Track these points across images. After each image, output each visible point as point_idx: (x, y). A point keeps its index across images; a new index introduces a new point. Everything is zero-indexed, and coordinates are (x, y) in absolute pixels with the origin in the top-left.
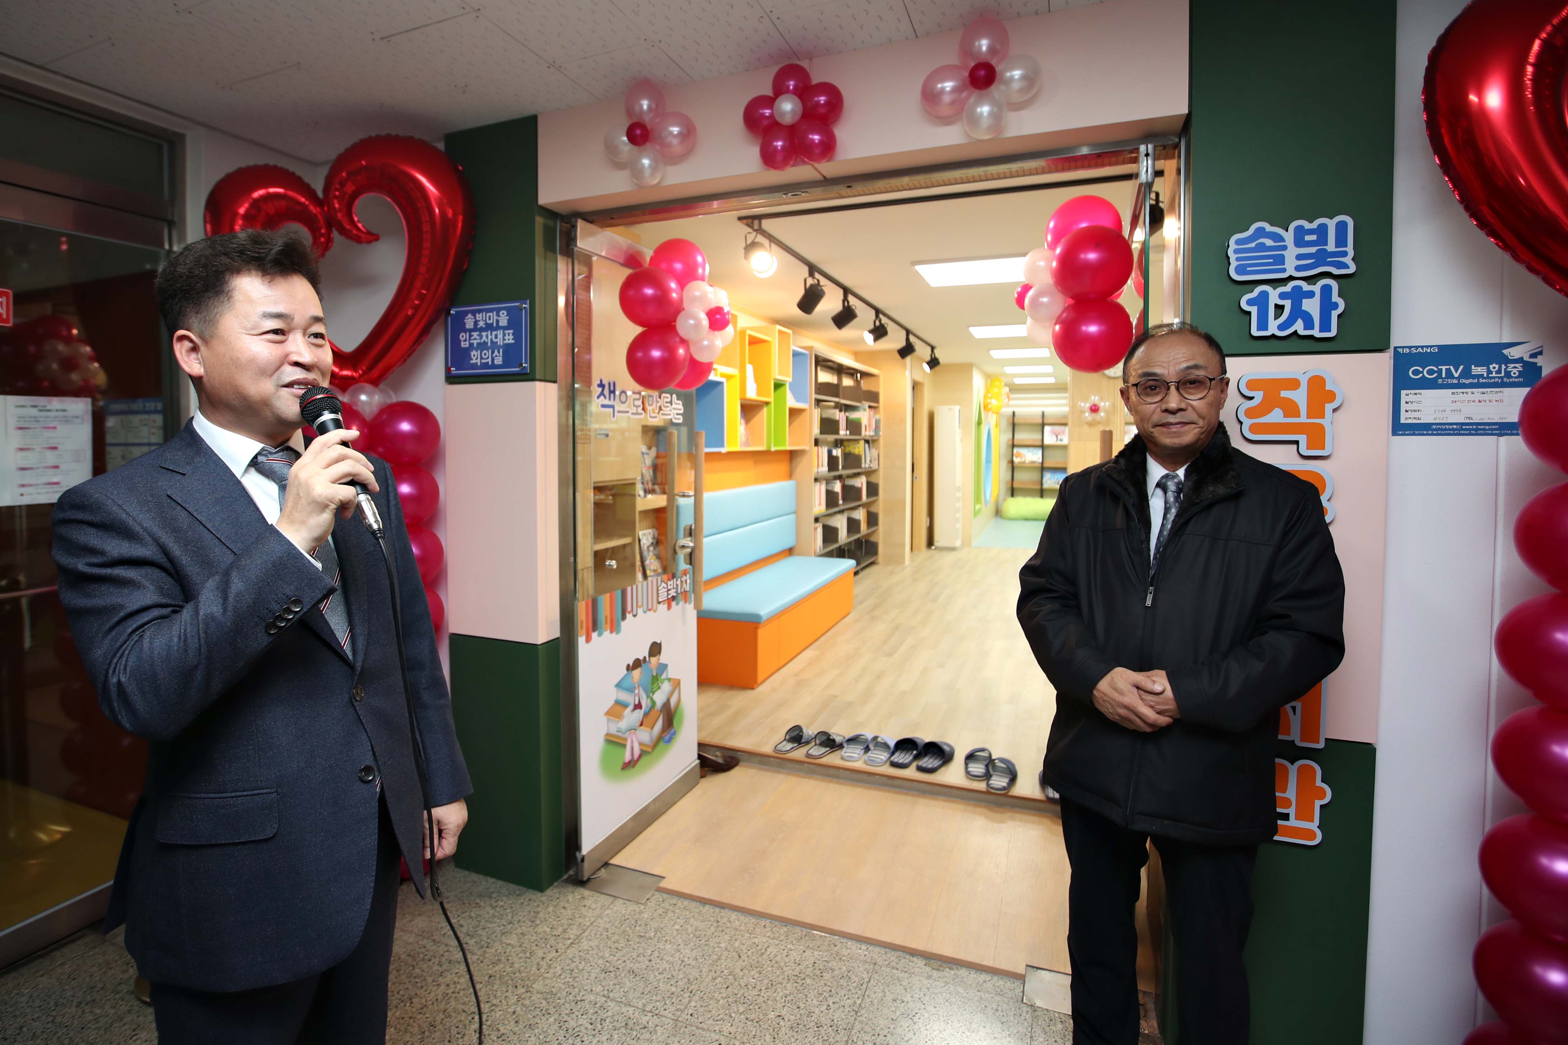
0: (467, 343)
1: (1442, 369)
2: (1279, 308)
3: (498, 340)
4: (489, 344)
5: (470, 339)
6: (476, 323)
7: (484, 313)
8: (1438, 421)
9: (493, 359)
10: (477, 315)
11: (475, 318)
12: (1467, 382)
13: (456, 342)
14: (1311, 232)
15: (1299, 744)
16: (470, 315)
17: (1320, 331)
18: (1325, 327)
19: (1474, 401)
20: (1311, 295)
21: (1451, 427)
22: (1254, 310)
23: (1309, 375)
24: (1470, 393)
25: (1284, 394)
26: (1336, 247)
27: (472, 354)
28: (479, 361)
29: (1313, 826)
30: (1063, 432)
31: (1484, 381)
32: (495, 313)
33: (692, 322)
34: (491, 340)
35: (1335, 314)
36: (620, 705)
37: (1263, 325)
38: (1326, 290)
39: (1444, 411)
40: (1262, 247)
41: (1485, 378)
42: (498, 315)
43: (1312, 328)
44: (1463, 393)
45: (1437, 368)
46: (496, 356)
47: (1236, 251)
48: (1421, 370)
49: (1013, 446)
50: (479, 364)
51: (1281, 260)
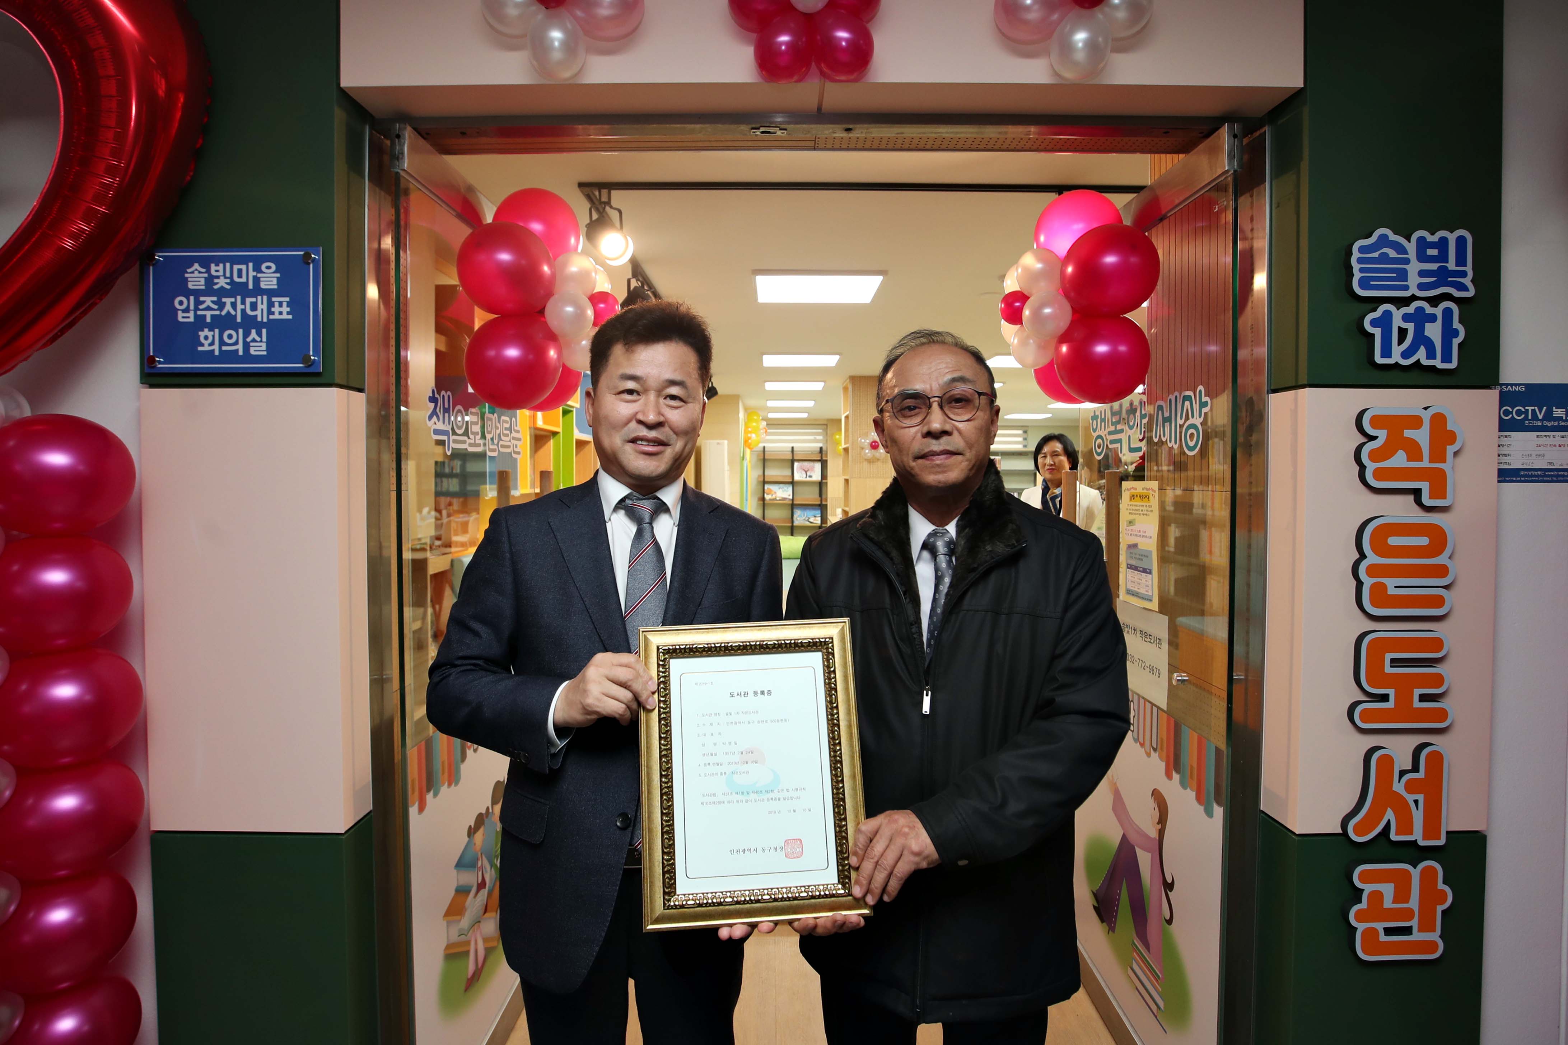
0: (191, 314)
1: (1528, 409)
2: (1403, 333)
3: (258, 313)
4: (239, 320)
5: (196, 309)
6: (210, 280)
7: (228, 265)
8: (1525, 467)
9: (246, 346)
10: (213, 267)
11: (208, 271)
12: (1549, 424)
13: (167, 312)
14: (1432, 245)
15: (1422, 843)
16: (196, 266)
17: (1442, 362)
18: (1446, 358)
19: (1555, 446)
20: (1432, 318)
21: (1536, 473)
22: (1377, 332)
23: (1430, 412)
24: (1552, 437)
25: (1408, 433)
26: (1457, 266)
27: (202, 334)
28: (216, 347)
29: (1434, 936)
30: (812, 469)
31: (1563, 424)
32: (251, 265)
33: (569, 309)
34: (243, 311)
35: (1456, 342)
36: (462, 892)
37: (1387, 352)
38: (1447, 313)
39: (1531, 456)
40: (1384, 258)
41: (1564, 421)
42: (258, 269)
43: (1434, 358)
44: (1546, 436)
45: (1524, 408)
46: (254, 340)
47: (1360, 260)
48: (1511, 410)
49: (764, 482)
50: (217, 353)
51: (1403, 275)
